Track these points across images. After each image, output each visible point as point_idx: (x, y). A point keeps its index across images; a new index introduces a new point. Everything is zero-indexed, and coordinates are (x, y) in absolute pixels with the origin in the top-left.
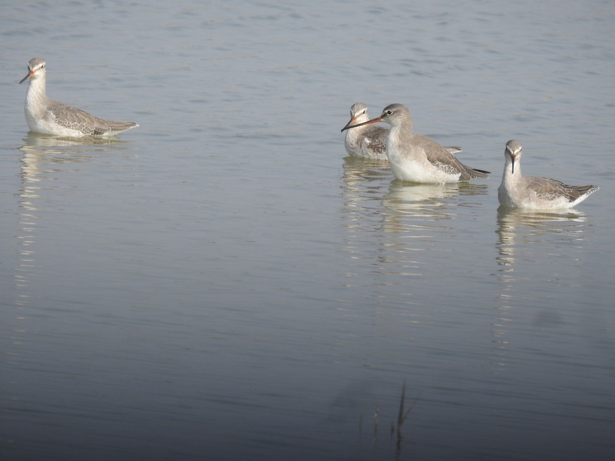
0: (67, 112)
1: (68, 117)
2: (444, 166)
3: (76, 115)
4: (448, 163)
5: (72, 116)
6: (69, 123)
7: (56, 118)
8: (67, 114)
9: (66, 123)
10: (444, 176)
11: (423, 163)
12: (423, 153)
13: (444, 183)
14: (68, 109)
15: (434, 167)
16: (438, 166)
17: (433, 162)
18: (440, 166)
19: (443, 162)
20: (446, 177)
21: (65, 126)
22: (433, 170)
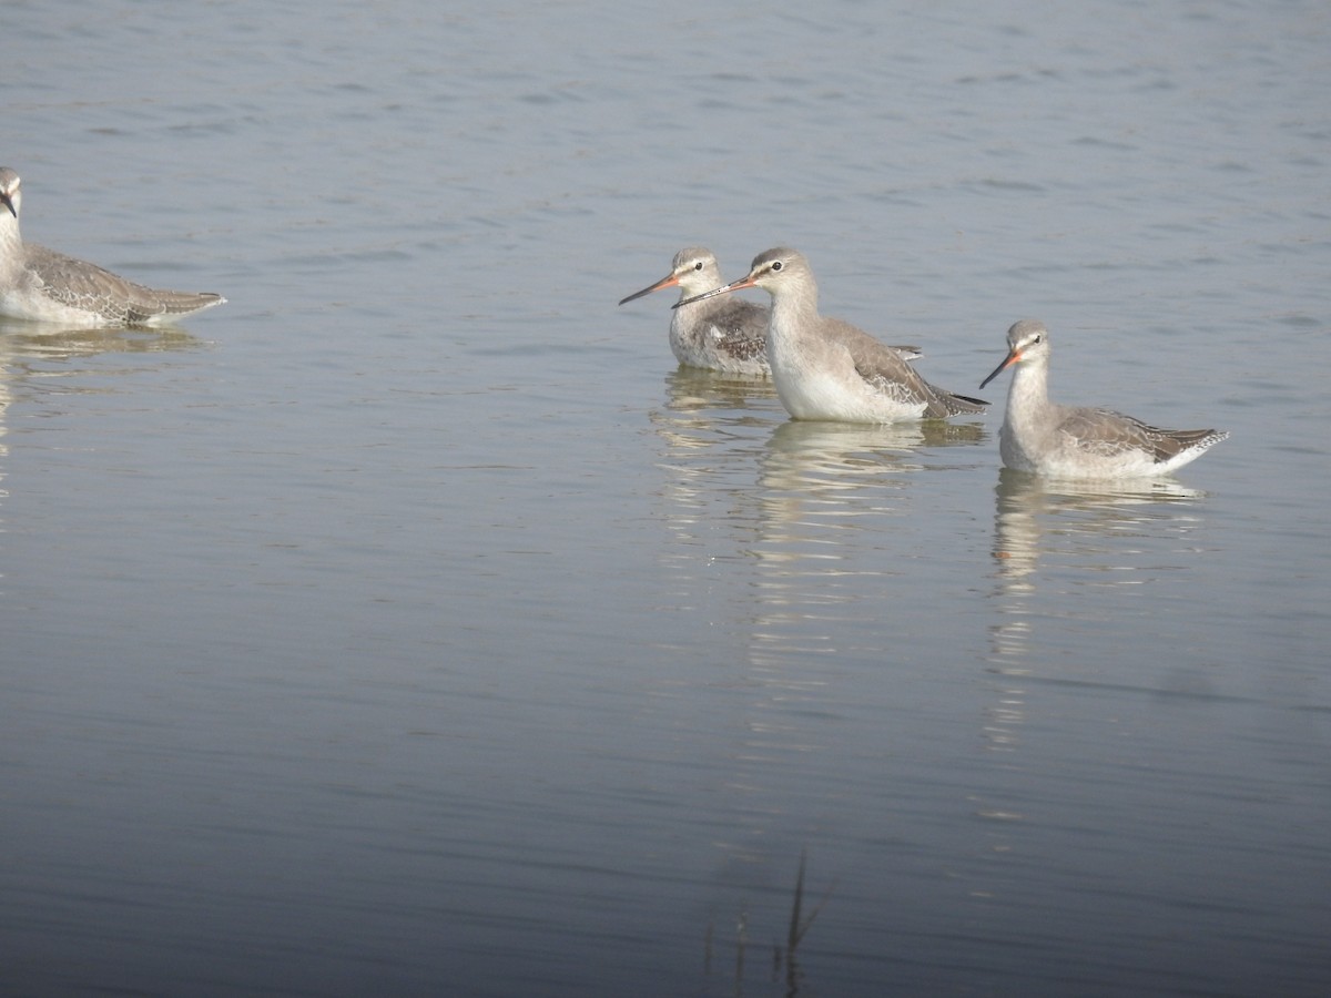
0: (69, 272)
1: (71, 284)
2: (890, 386)
3: (88, 279)
4: (899, 379)
5: (80, 280)
6: (73, 297)
7: (46, 285)
8: (69, 275)
9: (67, 296)
10: (891, 408)
11: (847, 379)
12: (846, 357)
13: (890, 423)
14: (71, 263)
15: (868, 386)
16: (876, 385)
17: (866, 376)
18: (882, 385)
19: (888, 376)
20: (894, 410)
21: (64, 302)
22: (868, 393)
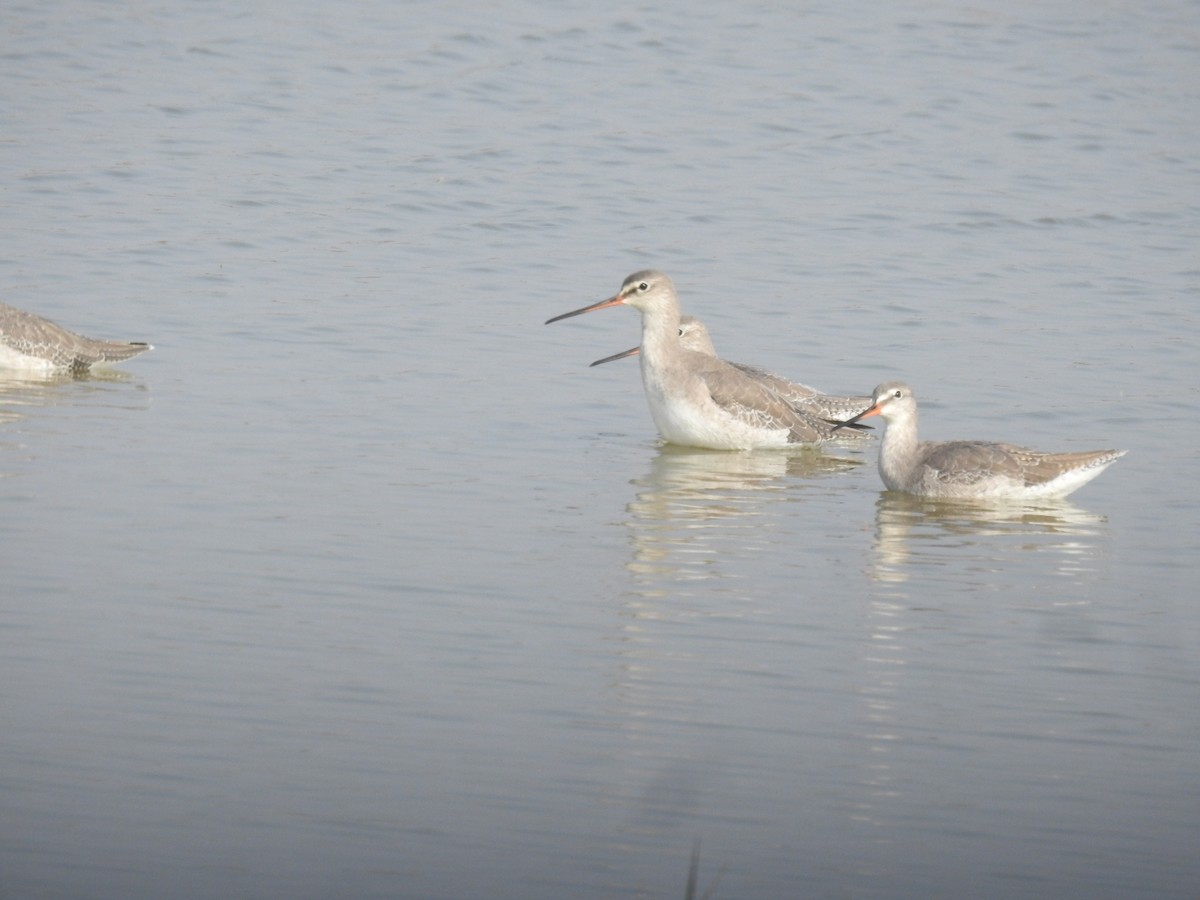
0: (24, 322)
1: (27, 333)
2: (748, 413)
3: (40, 328)
4: (759, 406)
5: (34, 331)
6: (28, 345)
7: (4, 334)
8: (23, 326)
9: (23, 344)
10: (746, 433)
11: (702, 406)
12: (703, 388)
14: (24, 316)
15: (723, 413)
16: (734, 413)
17: (723, 404)
18: (739, 413)
19: (747, 404)
20: (750, 434)
21: (20, 349)
22: (723, 419)
